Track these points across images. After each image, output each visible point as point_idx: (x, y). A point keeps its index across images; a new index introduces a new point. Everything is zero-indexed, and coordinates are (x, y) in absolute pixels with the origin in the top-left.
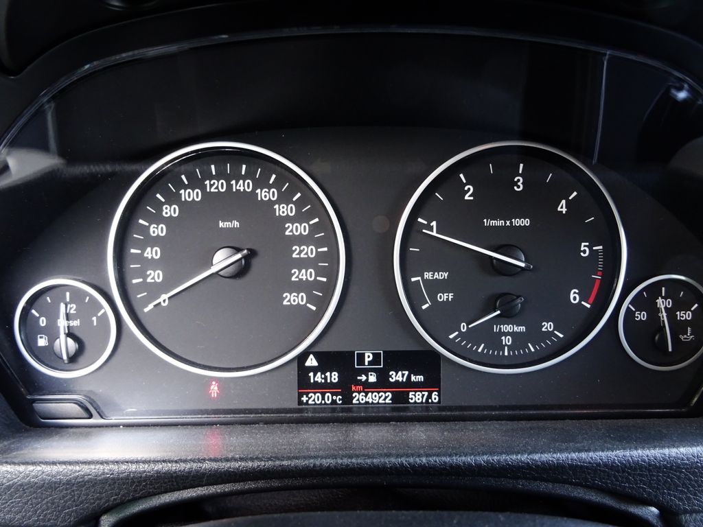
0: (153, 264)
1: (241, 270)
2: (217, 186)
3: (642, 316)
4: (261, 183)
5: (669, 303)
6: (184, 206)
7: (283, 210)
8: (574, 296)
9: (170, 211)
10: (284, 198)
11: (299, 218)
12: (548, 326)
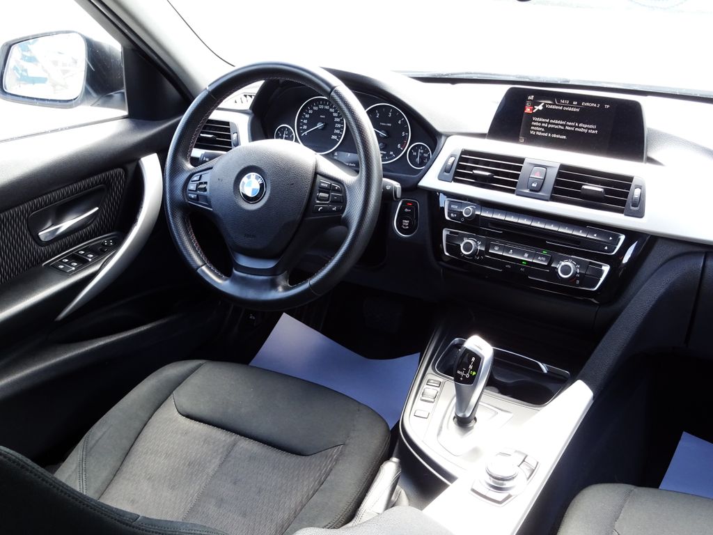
0: (305, 124)
1: (324, 128)
2: (321, 107)
3: (415, 154)
4: (331, 107)
5: (422, 151)
6: (313, 110)
7: (335, 115)
8: (399, 146)
9: (310, 112)
10: (336, 112)
11: (338, 117)
12: (391, 153)
